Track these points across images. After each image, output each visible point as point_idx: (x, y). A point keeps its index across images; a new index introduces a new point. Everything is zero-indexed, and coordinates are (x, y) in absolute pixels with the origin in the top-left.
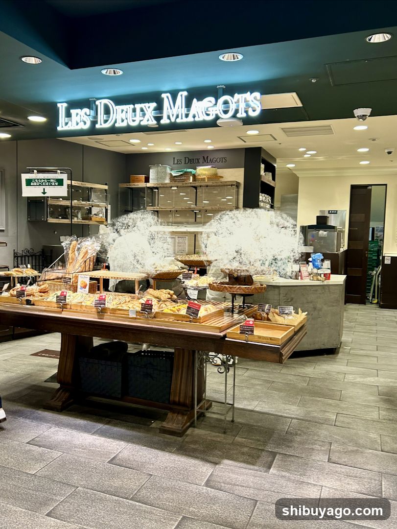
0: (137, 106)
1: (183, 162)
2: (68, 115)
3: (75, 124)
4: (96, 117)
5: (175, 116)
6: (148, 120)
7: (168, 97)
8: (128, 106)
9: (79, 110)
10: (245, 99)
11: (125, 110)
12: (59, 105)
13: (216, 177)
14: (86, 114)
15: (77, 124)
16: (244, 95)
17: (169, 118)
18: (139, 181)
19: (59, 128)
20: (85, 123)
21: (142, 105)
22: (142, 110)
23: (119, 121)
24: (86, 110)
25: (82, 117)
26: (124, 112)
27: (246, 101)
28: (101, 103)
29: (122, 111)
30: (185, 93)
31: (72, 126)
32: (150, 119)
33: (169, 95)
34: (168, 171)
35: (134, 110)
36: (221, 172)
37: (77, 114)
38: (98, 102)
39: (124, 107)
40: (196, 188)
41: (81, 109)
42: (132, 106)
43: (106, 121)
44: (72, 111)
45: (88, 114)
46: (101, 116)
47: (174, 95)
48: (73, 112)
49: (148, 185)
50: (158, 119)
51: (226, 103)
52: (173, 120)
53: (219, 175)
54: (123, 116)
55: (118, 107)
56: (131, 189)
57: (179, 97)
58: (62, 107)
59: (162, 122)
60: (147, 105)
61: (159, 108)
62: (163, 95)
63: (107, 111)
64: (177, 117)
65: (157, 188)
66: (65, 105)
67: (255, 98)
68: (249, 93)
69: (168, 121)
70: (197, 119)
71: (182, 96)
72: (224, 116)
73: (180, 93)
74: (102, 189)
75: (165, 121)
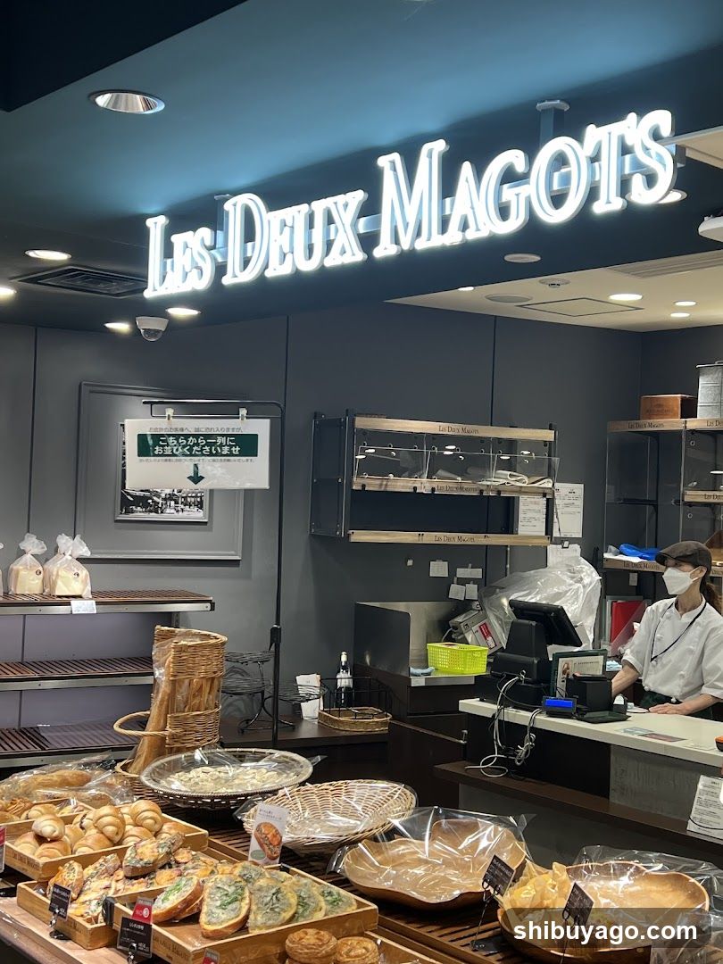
0: (315, 204)
2: (168, 251)
3: (181, 276)
5: (411, 230)
6: (343, 252)
7: (393, 166)
8: (296, 211)
9: (190, 233)
10: (622, 140)
11: (290, 223)
12: (150, 222)
14: (203, 244)
15: (185, 276)
16: (617, 129)
17: (395, 236)
19: (148, 294)
21: (331, 203)
22: (327, 218)
23: (275, 258)
24: (205, 232)
25: (196, 255)
26: (287, 230)
27: (624, 150)
28: (234, 207)
29: (283, 227)
30: (440, 146)
31: (174, 284)
32: (347, 245)
33: (396, 157)
35: (310, 222)
37: (185, 248)
38: (228, 204)
39: (288, 214)
41: (194, 230)
42: (304, 209)
43: (245, 264)
44: (175, 238)
45: (209, 243)
46: (236, 248)
47: (410, 154)
48: (178, 241)
49: (694, 424)
50: (368, 241)
51: (558, 163)
52: (406, 246)
54: (285, 241)
55: (272, 215)
57: (424, 163)
58: (156, 226)
59: (379, 253)
60: (341, 199)
61: (371, 208)
62: (383, 161)
63: (249, 229)
64: (418, 231)
66: (162, 221)
67: (656, 136)
68: (632, 116)
69: (392, 250)
70: (472, 235)
71: (430, 155)
72: (555, 217)
73: (426, 148)
74: (536, 442)
75: (385, 250)
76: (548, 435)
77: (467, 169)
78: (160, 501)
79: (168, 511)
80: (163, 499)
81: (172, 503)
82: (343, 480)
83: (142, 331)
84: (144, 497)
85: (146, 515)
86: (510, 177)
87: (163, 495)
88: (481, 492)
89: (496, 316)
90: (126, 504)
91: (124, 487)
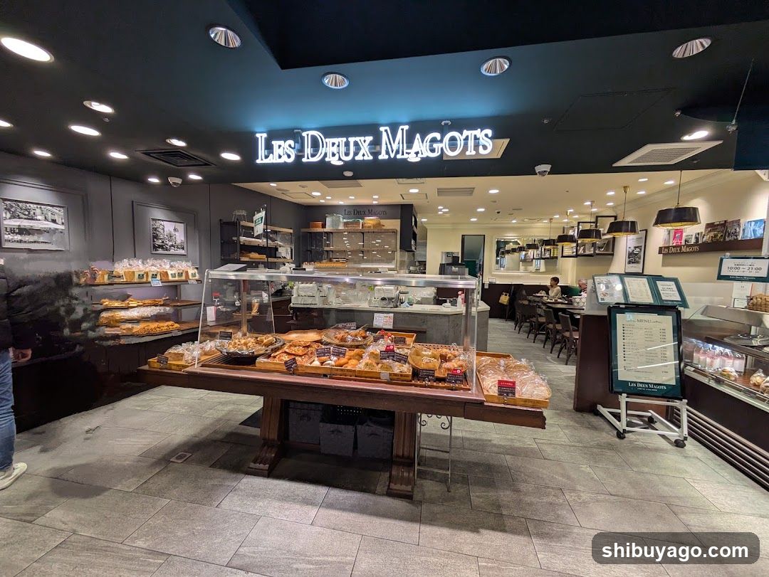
0: (350, 139)
1: (353, 213)
2: (269, 146)
3: (277, 157)
4: (302, 150)
5: (394, 152)
6: (364, 156)
7: (386, 131)
8: (340, 139)
9: (282, 142)
10: (475, 136)
11: (337, 144)
12: (258, 135)
13: (379, 224)
14: (290, 146)
15: (280, 157)
16: (474, 132)
17: (387, 153)
18: (317, 227)
19: (258, 161)
20: (289, 156)
21: (357, 139)
22: (356, 144)
23: (329, 155)
24: (291, 142)
25: (286, 149)
26: (336, 146)
27: (476, 138)
28: (308, 135)
29: (333, 144)
30: (406, 127)
31: (273, 159)
32: (366, 154)
33: (387, 128)
34: (341, 220)
35: (347, 144)
36: (383, 222)
37: (280, 146)
38: (304, 134)
39: (336, 140)
40: (363, 233)
41: (285, 141)
42: (344, 139)
43: (313, 156)
44: (273, 142)
45: (293, 146)
46: (308, 150)
47: (394, 128)
48: (275, 143)
49: (325, 230)
50: (375, 154)
51: (453, 139)
52: (392, 156)
53: (382, 224)
54: (335, 149)
55: (327, 140)
56: (310, 233)
57: (400, 132)
58: (261, 137)
59: (380, 158)
60: (362, 139)
61: (376, 142)
62: (382, 129)
63: (315, 144)
64: (397, 152)
65: (332, 233)
66: (265, 135)
67: (486, 135)
68: (479, 130)
69: (386, 157)
70: (420, 157)
71: (403, 130)
72: (451, 154)
73: (401, 127)
74: (288, 233)
75: (383, 156)
77: (418, 136)
78: (168, 247)
79: (171, 250)
80: (170, 246)
81: (173, 248)
83: (170, 183)
84: (162, 245)
85: (163, 252)
86: (434, 140)
90: (155, 248)
91: (154, 241)
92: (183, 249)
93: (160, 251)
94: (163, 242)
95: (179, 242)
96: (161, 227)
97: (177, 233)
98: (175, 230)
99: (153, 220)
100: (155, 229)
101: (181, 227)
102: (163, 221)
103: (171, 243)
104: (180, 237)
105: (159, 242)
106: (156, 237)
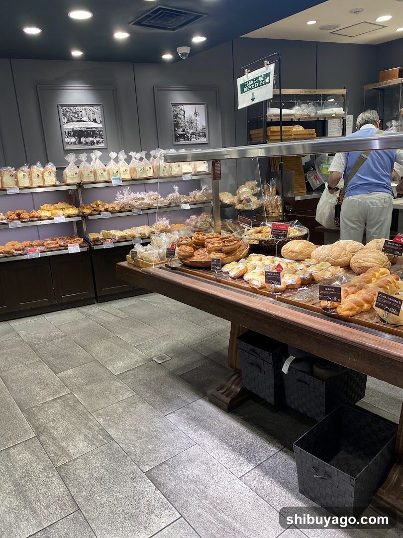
76: (344, 92)
78: (189, 135)
79: (193, 139)
80: (191, 135)
81: (194, 136)
82: (263, 118)
83: (180, 55)
84: (183, 134)
85: (185, 142)
87: (190, 133)
88: (318, 118)
89: (317, 42)
90: (177, 137)
91: (175, 130)
92: (205, 136)
93: (182, 141)
94: (184, 131)
95: (200, 128)
96: (182, 112)
97: (197, 118)
98: (196, 114)
99: (174, 105)
100: (176, 116)
101: (201, 109)
102: (182, 104)
103: (192, 131)
104: (201, 122)
105: (180, 131)
106: (177, 125)
